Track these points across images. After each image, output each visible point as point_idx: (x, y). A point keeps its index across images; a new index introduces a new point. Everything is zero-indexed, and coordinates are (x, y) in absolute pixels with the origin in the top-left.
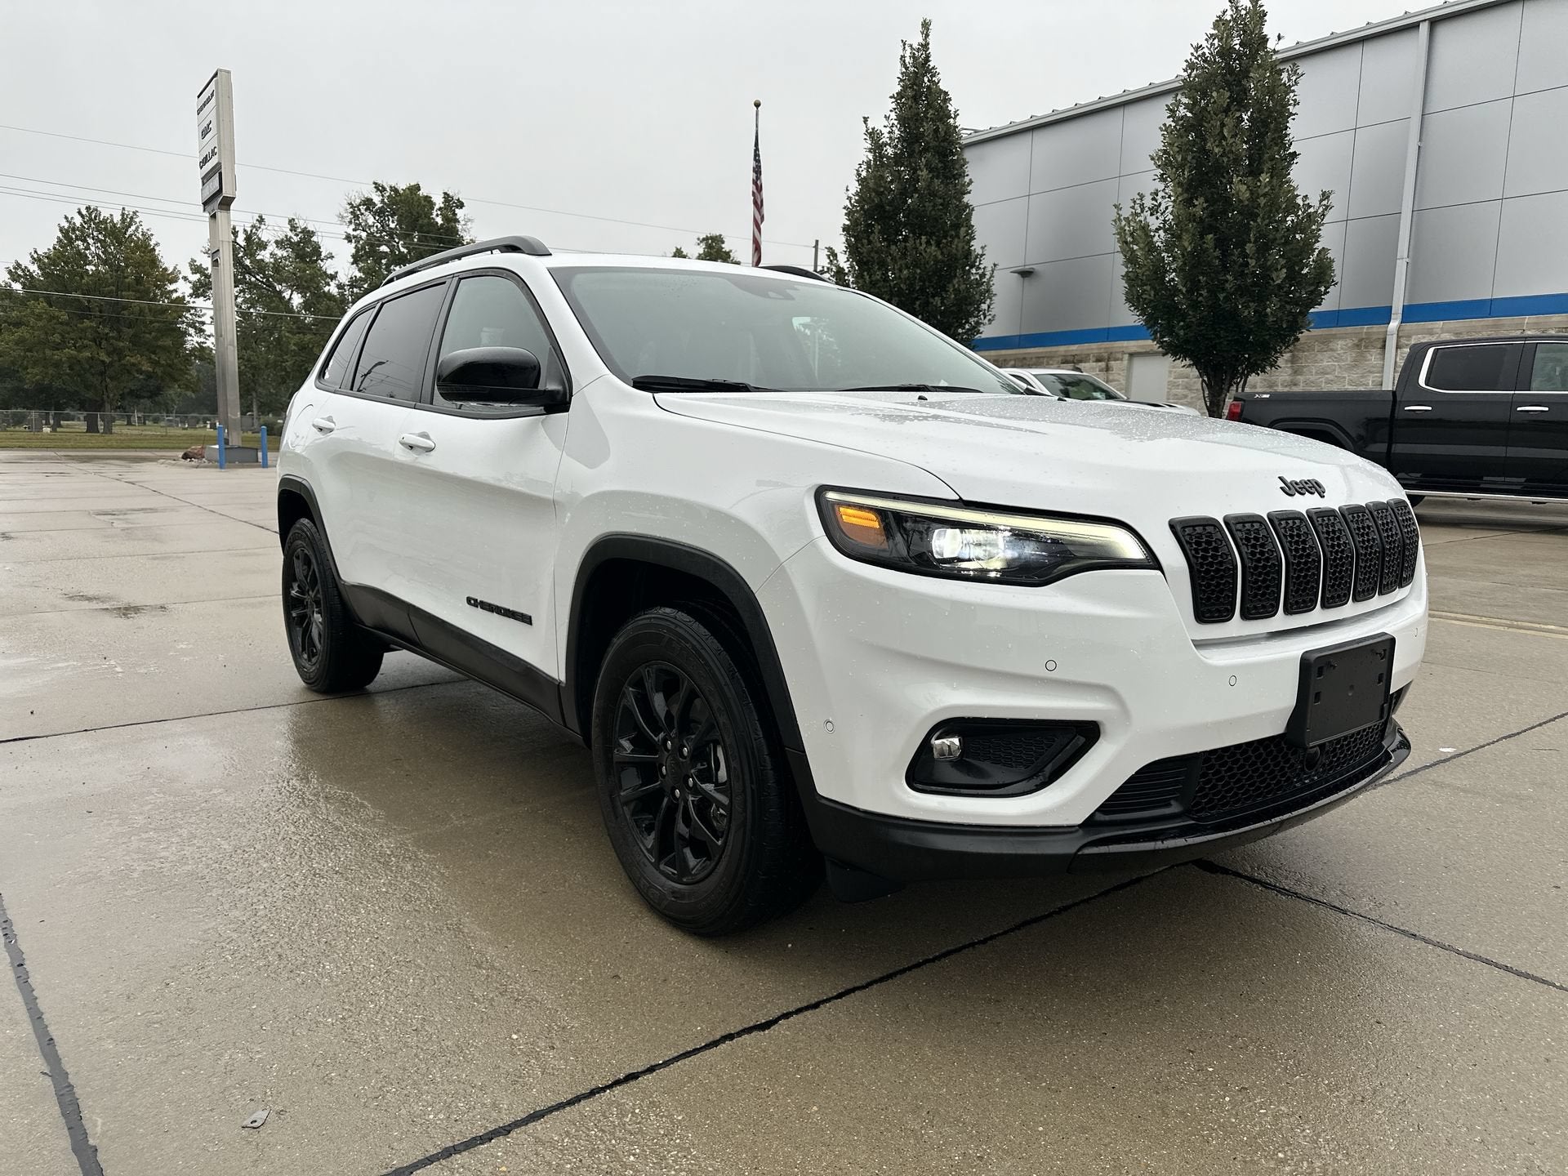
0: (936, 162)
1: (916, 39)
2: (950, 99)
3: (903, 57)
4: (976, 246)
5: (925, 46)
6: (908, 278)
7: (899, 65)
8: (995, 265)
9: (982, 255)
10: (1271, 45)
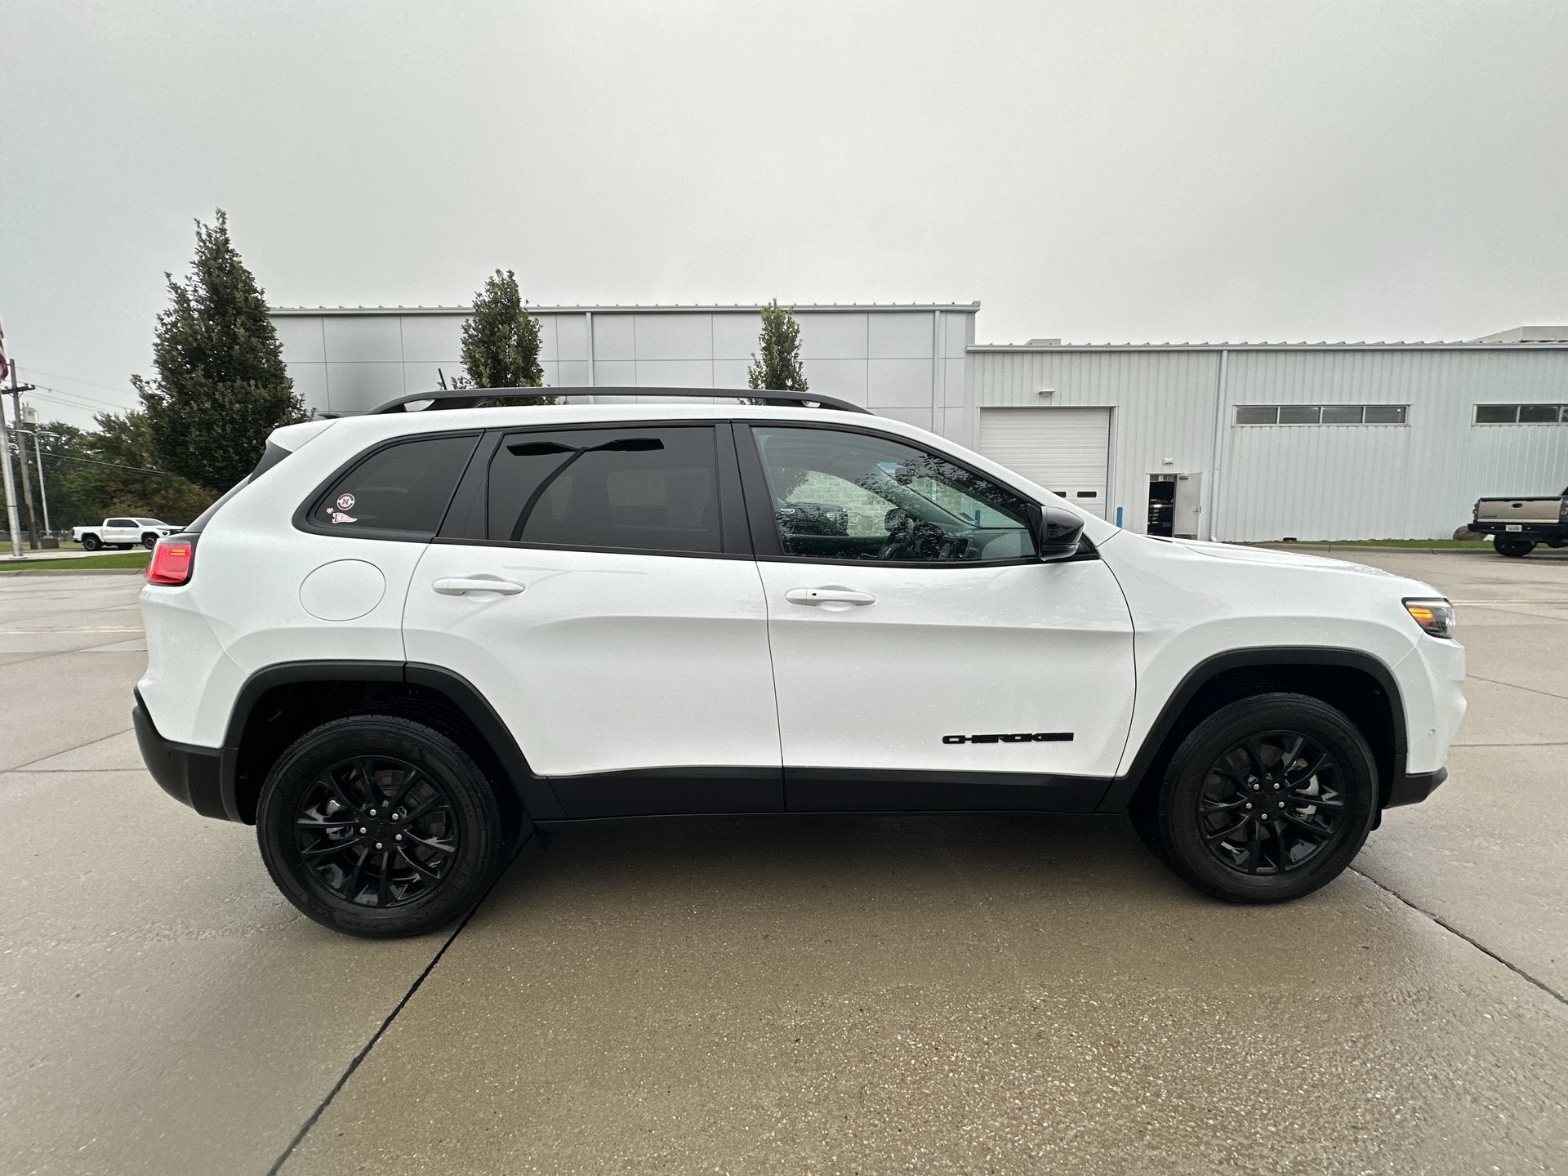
0: (249, 324)
1: (214, 224)
2: (254, 278)
3: (198, 233)
4: (296, 392)
5: (223, 231)
6: (240, 411)
7: (196, 239)
8: (314, 409)
9: (302, 400)
10: (522, 304)
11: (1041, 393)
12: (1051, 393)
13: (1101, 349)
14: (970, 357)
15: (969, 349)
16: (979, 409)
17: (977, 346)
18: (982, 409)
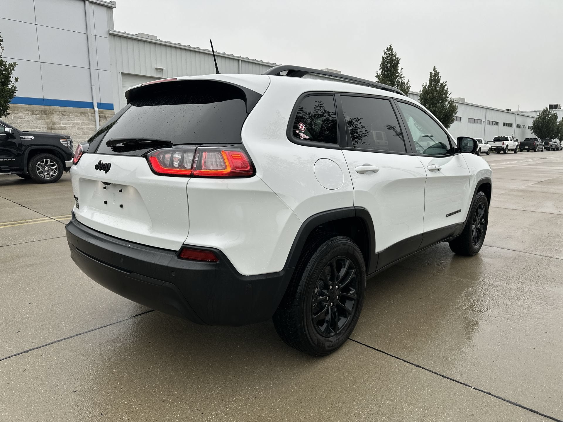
11: (157, 69)
12: (162, 69)
13: (186, 48)
14: (112, 38)
15: (111, 32)
16: (121, 73)
17: (116, 32)
18: (123, 74)
